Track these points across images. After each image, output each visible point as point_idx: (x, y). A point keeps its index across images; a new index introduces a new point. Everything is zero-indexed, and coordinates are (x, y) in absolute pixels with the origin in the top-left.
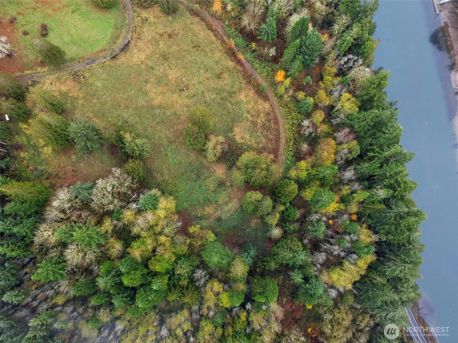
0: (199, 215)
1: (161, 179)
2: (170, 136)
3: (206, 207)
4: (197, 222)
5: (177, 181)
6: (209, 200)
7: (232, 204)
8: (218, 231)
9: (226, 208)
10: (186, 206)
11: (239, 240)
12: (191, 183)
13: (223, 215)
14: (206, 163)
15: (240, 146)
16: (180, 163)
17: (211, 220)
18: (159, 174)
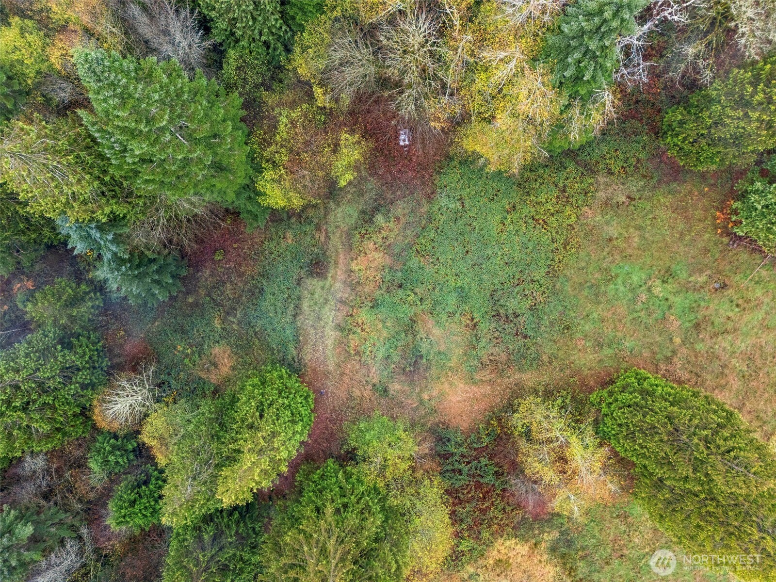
0: (379, 219)
1: (601, 195)
2: (724, 343)
3: (388, 261)
4: (367, 196)
5: (546, 239)
6: (400, 286)
7: (330, 342)
8: (289, 235)
9: (331, 316)
10: (443, 202)
11: (212, 275)
12: (502, 276)
13: (318, 290)
14: (524, 377)
15: (485, 535)
16: (597, 296)
17: (336, 241)
18: (623, 199)
